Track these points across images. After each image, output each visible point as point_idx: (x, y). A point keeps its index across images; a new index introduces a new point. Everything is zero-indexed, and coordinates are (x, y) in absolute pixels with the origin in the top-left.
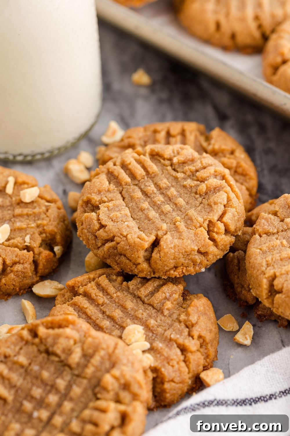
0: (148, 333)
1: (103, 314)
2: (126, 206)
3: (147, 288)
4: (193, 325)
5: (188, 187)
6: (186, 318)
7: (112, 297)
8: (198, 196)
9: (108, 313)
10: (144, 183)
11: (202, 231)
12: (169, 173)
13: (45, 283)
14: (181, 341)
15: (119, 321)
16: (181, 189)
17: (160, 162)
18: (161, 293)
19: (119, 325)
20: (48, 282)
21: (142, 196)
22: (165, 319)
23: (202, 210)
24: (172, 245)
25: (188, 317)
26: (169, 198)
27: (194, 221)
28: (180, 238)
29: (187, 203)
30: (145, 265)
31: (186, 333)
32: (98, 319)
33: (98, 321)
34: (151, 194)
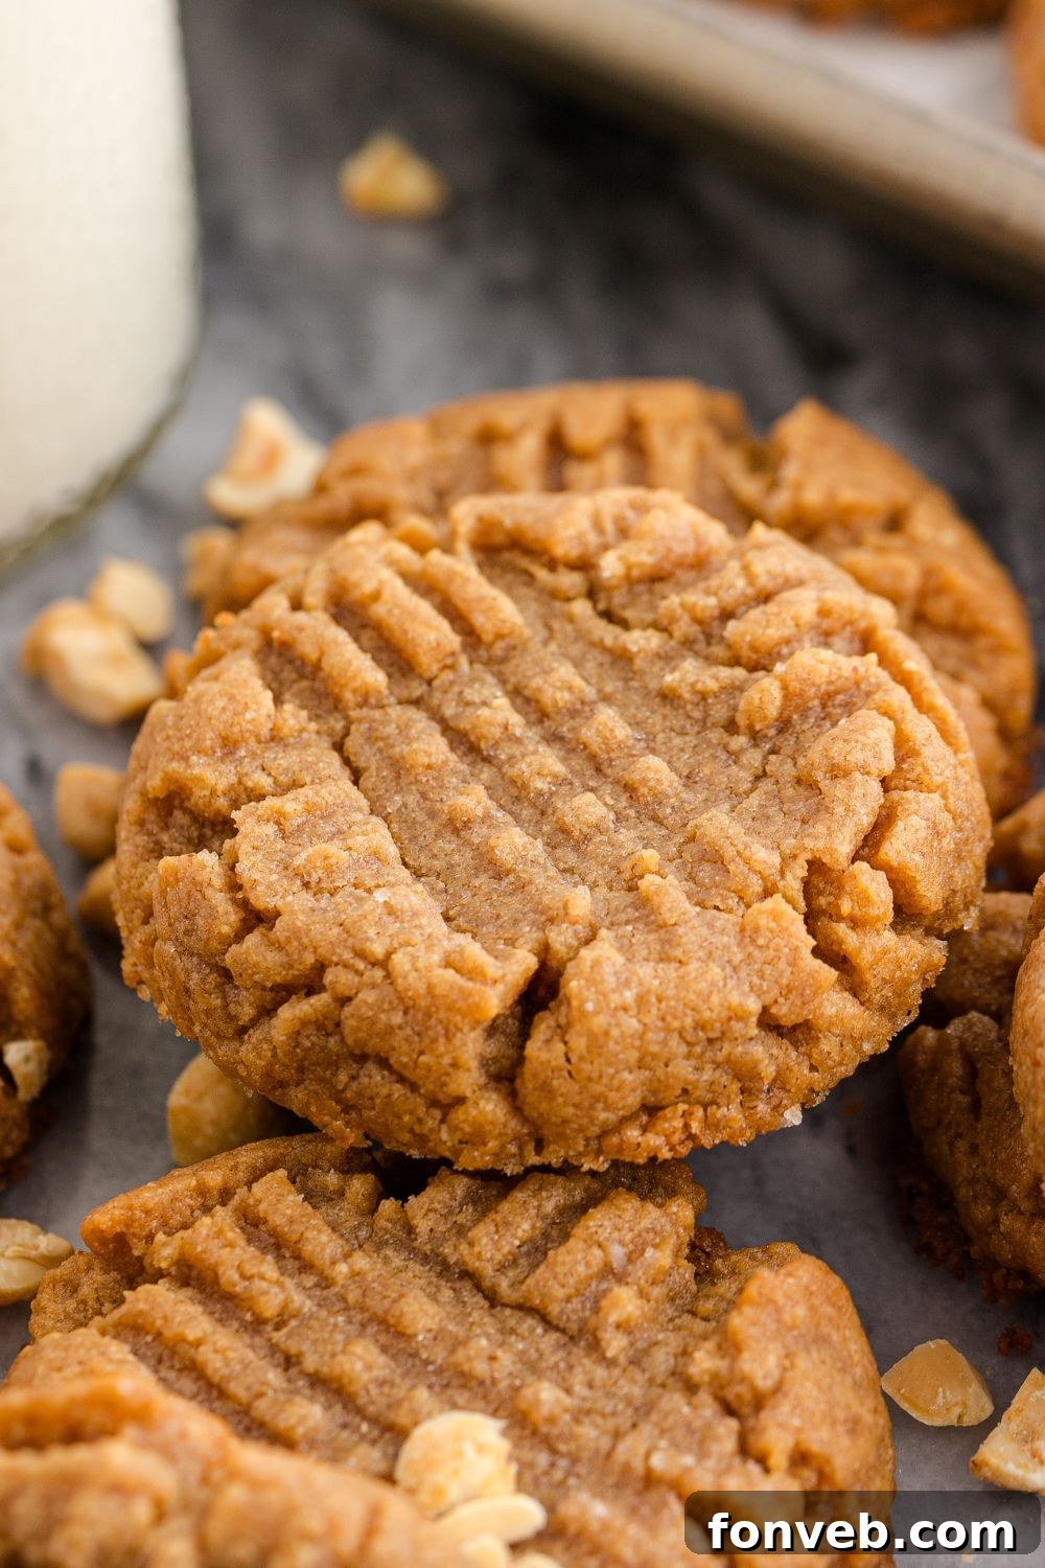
0: (527, 1455)
1: (286, 1369)
2: (372, 812)
3: (507, 1224)
4: (759, 1402)
5: (687, 696)
6: (721, 1365)
7: (325, 1282)
8: (739, 741)
9: (311, 1363)
10: (456, 689)
11: (776, 916)
14: (703, 1481)
15: (372, 1402)
16: (653, 712)
17: (531, 578)
18: (581, 1245)
19: (374, 1421)
21: (453, 757)
22: (610, 1376)
23: (771, 811)
24: (629, 996)
25: (734, 1359)
26: (593, 757)
27: (731, 868)
28: (664, 958)
29: (688, 777)
30: (490, 1107)
31: (729, 1444)
32: (261, 1395)
33: (262, 1407)
34: (496, 745)
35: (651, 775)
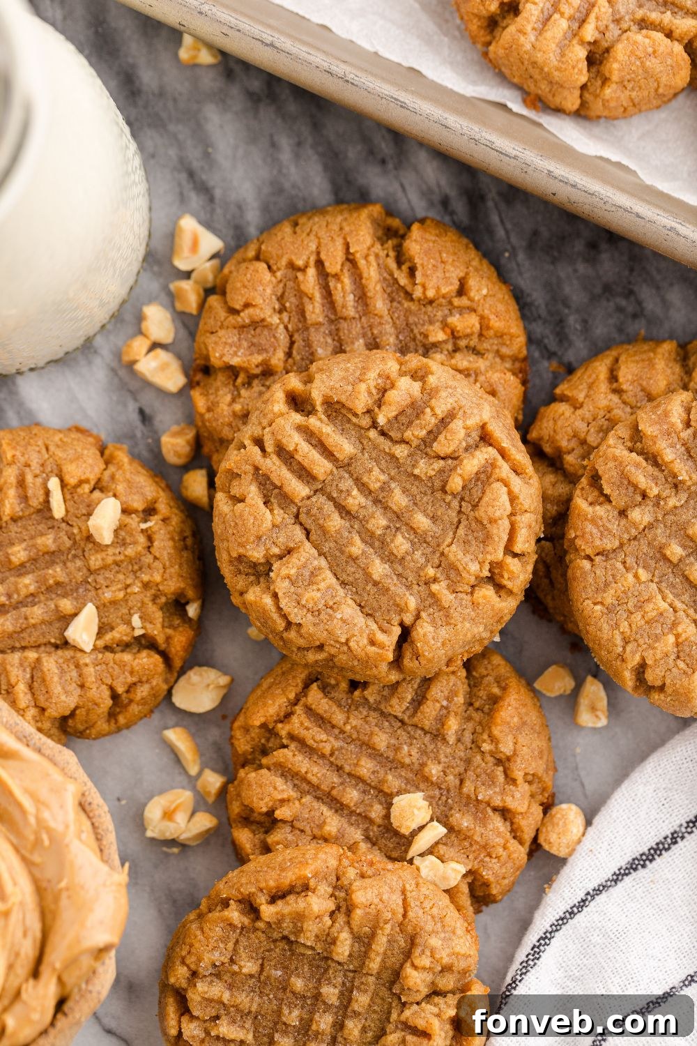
1: (339, 773)
2: (320, 555)
3: (403, 698)
4: (509, 759)
5: (424, 478)
6: (493, 747)
7: (342, 732)
8: (449, 498)
10: (335, 484)
11: (484, 597)
12: (375, 447)
13: (190, 677)
14: (497, 802)
15: (372, 781)
16: (412, 485)
17: (349, 421)
18: (431, 703)
19: (375, 788)
20: (195, 674)
21: (343, 522)
22: (452, 750)
23: (470, 537)
24: (439, 644)
25: (497, 744)
26: (395, 512)
27: (461, 572)
28: (448, 624)
29: (433, 519)
31: (501, 778)
32: (333, 788)
33: (334, 793)
34: (357, 511)
35: (421, 525)
